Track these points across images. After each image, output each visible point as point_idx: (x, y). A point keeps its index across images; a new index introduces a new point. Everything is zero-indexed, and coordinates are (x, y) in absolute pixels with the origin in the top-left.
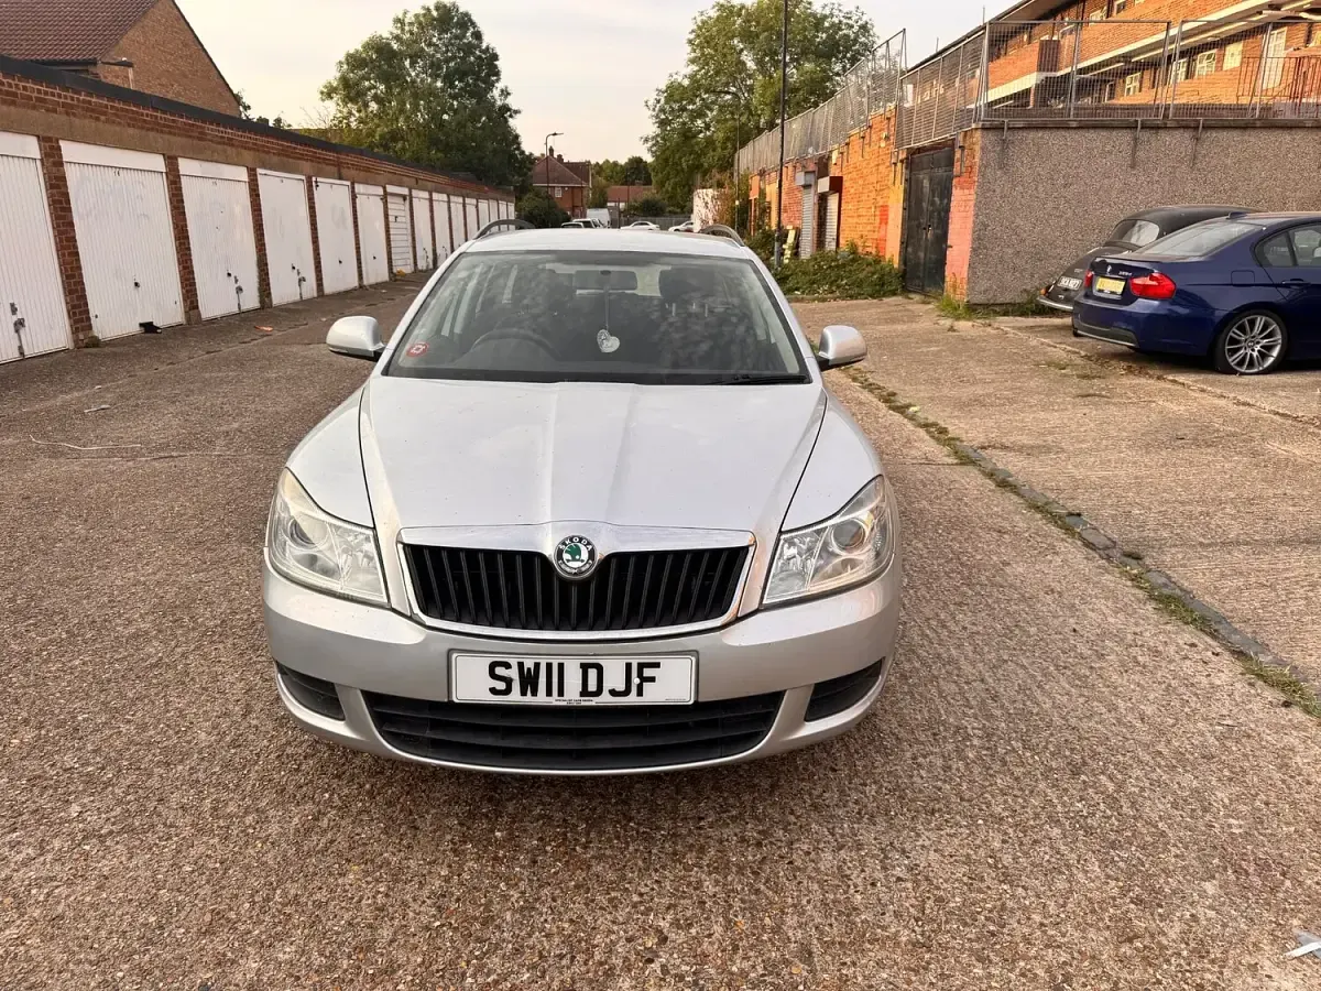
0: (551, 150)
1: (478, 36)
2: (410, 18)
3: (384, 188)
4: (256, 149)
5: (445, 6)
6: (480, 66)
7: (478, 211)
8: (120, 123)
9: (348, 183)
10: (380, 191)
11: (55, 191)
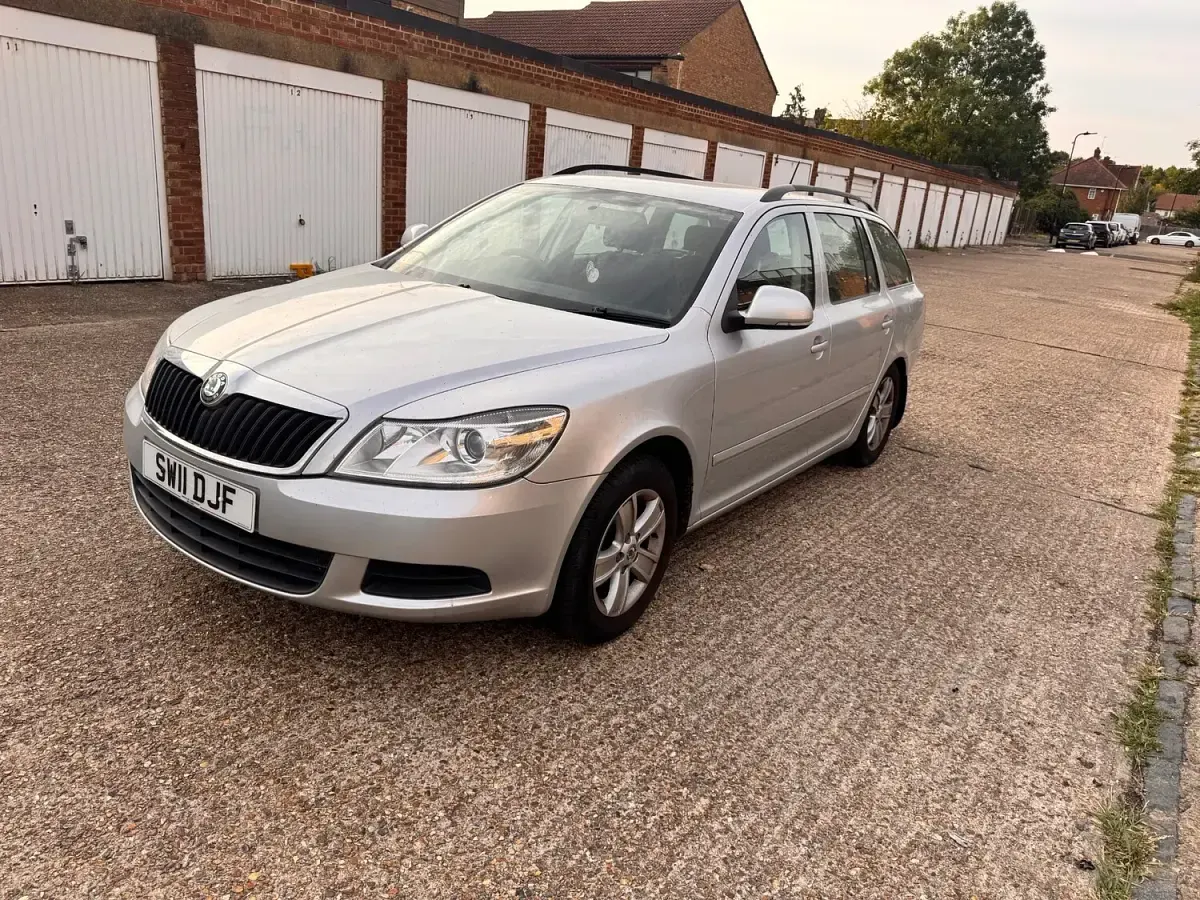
0: (1098, 152)
1: (1030, 34)
2: (965, 18)
3: (852, 171)
4: (721, 125)
5: (1003, 6)
6: (1024, 63)
7: (962, 201)
8: (600, 99)
9: (812, 162)
10: (846, 172)
11: (533, 146)
